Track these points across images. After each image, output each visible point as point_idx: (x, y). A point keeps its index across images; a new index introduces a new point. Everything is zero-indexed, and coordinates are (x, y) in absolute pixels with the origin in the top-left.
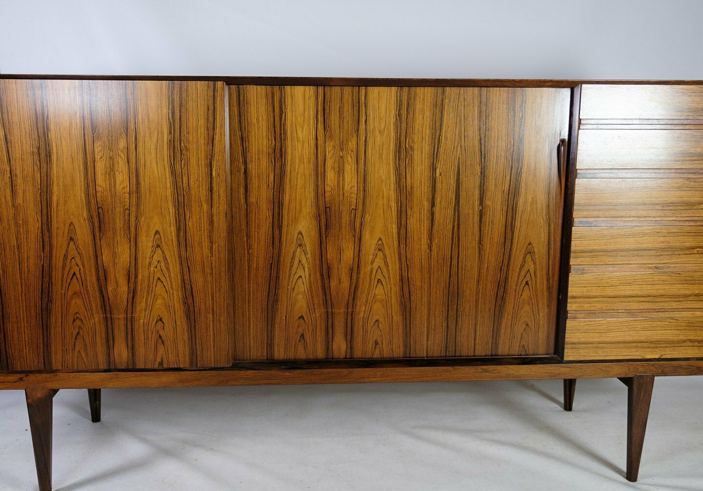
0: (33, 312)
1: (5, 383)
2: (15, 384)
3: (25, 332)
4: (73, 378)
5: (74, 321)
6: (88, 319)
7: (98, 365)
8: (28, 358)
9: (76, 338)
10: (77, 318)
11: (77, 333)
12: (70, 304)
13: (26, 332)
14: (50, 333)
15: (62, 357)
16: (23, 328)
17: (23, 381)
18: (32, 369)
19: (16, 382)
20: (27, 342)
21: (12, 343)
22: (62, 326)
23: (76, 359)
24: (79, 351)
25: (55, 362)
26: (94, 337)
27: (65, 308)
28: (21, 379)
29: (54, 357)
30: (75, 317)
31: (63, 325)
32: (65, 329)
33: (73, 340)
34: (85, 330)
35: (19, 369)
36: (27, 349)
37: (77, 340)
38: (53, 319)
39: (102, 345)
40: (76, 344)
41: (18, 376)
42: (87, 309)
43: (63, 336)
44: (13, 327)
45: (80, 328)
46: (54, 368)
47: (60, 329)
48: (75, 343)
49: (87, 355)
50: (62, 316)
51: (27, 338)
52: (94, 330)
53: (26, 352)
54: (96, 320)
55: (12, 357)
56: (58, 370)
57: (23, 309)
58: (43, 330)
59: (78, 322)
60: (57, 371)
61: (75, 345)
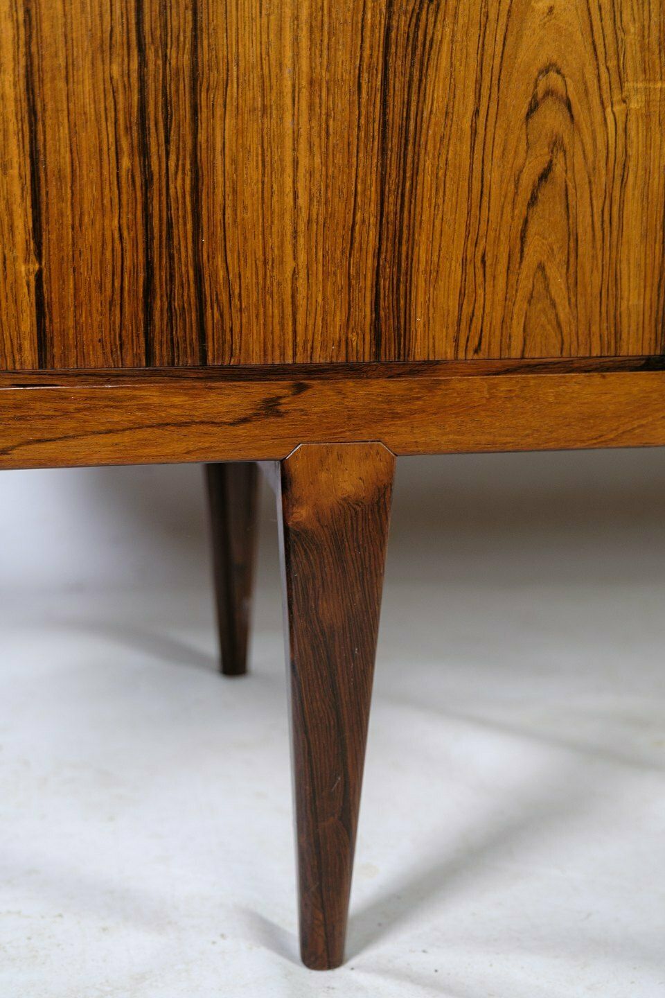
0: (342, 56)
1: (194, 429)
2: (241, 430)
3: (296, 163)
4: (510, 399)
5: (533, 108)
6: (596, 101)
7: (617, 335)
8: (301, 302)
9: (533, 201)
10: (549, 93)
11: (539, 169)
12: (523, 21)
13: (304, 162)
14: (416, 172)
15: (462, 294)
16: (288, 143)
17: (279, 414)
18: (319, 358)
19: (245, 420)
20: (304, 215)
21: (229, 221)
22: (474, 132)
23: (520, 306)
24: (541, 267)
25: (427, 324)
26: (616, 194)
27: (500, 38)
28: (271, 408)
29: (421, 299)
30: (540, 92)
31: (481, 131)
32: (489, 151)
33: (521, 208)
34: (579, 159)
35: (256, 360)
36: (302, 257)
37: (539, 208)
38: (437, 92)
39: (645, 236)
40: (533, 229)
41: (259, 391)
42: (600, 49)
43: (476, 185)
44: (240, 132)
45: (556, 144)
46: (419, 352)
47: (466, 147)
48: (526, 221)
49: (574, 285)
50: (479, 82)
51: (303, 201)
52: (621, 159)
53: (295, 273)
54: (634, 105)
55: (224, 298)
56: (438, 362)
57: (296, 40)
58: (383, 150)
59: (551, 118)
60: (430, 366)
61: (523, 238)
